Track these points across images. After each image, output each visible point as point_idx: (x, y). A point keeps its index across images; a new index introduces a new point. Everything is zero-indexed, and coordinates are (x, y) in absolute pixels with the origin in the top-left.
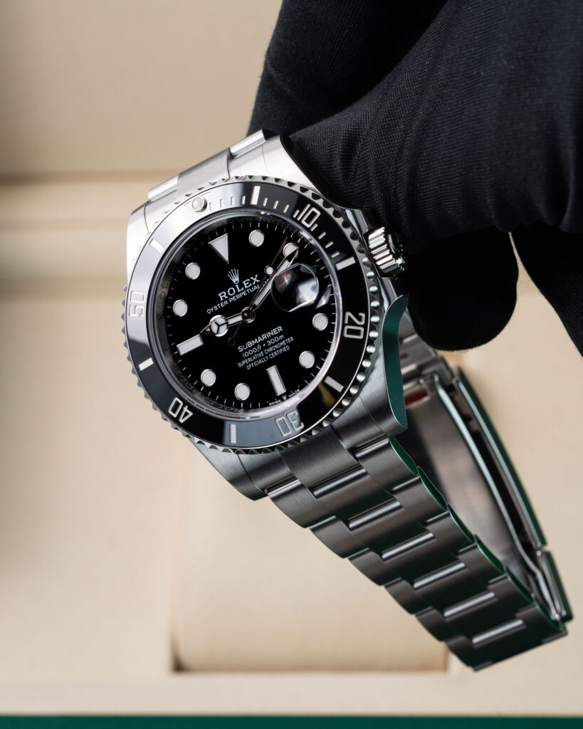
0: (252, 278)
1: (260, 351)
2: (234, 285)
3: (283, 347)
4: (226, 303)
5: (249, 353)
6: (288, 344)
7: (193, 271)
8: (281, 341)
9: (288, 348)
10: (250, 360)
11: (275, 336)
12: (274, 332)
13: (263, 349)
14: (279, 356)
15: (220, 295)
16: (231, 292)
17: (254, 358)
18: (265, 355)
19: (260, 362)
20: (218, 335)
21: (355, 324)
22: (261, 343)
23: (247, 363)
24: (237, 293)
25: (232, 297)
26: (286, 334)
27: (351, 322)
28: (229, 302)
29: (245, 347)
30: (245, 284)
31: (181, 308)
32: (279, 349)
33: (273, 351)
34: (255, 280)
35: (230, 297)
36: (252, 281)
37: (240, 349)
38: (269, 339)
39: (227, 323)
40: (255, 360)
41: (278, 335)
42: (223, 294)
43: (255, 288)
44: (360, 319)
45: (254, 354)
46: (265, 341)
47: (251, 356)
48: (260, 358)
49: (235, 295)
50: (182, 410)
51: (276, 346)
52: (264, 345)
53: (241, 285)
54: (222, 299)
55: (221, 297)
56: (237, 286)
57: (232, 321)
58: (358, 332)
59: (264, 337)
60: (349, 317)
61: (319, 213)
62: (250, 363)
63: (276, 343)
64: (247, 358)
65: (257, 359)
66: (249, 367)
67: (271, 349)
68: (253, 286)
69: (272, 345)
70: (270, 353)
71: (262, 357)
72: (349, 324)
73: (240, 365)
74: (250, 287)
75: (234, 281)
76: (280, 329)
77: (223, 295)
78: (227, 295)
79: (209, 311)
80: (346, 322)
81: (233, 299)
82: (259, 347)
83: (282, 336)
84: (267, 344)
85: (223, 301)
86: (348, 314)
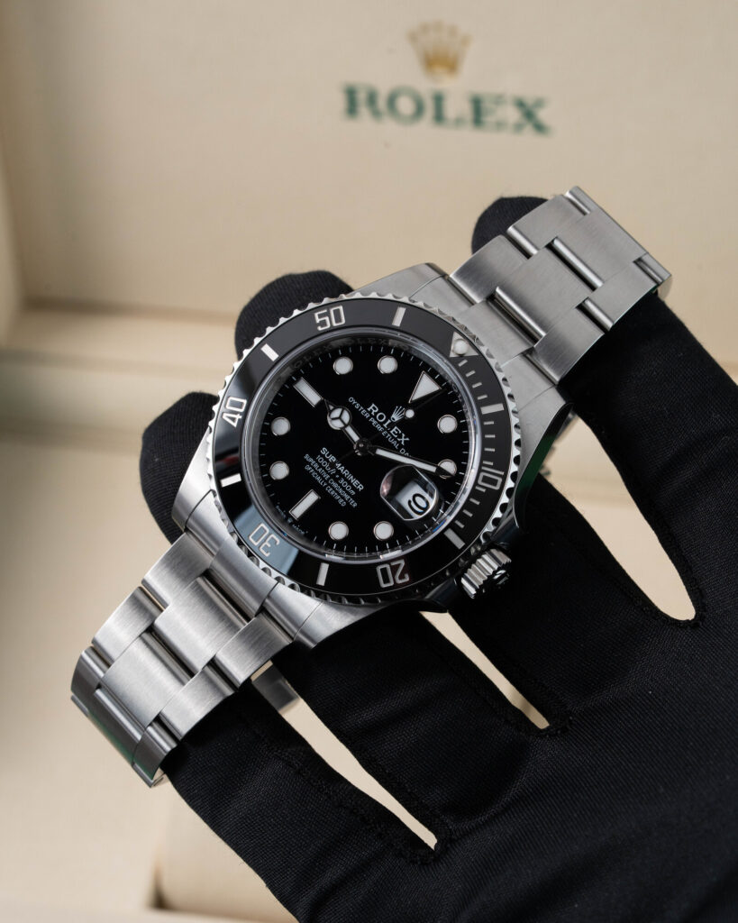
0: (403, 435)
1: (329, 474)
2: (389, 417)
3: (343, 498)
4: (367, 416)
5: (323, 462)
6: (348, 503)
7: (387, 365)
8: (348, 493)
9: (344, 504)
10: (316, 466)
11: (351, 484)
12: (355, 482)
13: (333, 476)
14: (332, 498)
15: (373, 405)
16: (381, 417)
17: (320, 470)
18: (327, 481)
19: (318, 478)
20: (329, 419)
21: (394, 574)
22: (338, 472)
23: (312, 465)
24: (382, 424)
25: (376, 420)
26: (358, 496)
27: (394, 569)
28: (369, 418)
29: (328, 455)
30: (394, 430)
31: (343, 366)
32: (339, 494)
33: (334, 489)
34: (403, 439)
35: (375, 417)
36: (400, 436)
37: (324, 451)
38: (346, 480)
39: (346, 426)
40: (318, 472)
41: (353, 488)
42: (375, 409)
43: (394, 443)
44: (402, 577)
45: (324, 468)
46: (342, 476)
47: (320, 464)
48: (322, 477)
49: (379, 423)
50: (236, 413)
51: (341, 491)
52: (337, 476)
53: (392, 425)
54: (369, 409)
55: (371, 408)
56: (389, 421)
57: (350, 431)
58: (386, 580)
59: (346, 473)
60: (399, 565)
61: (497, 488)
62: (313, 468)
63: (344, 489)
64: (317, 461)
65: (320, 475)
66: (308, 468)
67: (335, 485)
68: (396, 439)
69: (340, 485)
70: (332, 487)
71: (323, 479)
72: (392, 568)
73: (307, 457)
74: (393, 437)
75: (393, 416)
76: (361, 487)
77: (373, 408)
78: (376, 414)
79: (352, 400)
80: (393, 564)
81: (374, 422)
82: (333, 471)
83: (353, 493)
84: (339, 479)
85: (368, 411)
86: (402, 563)
